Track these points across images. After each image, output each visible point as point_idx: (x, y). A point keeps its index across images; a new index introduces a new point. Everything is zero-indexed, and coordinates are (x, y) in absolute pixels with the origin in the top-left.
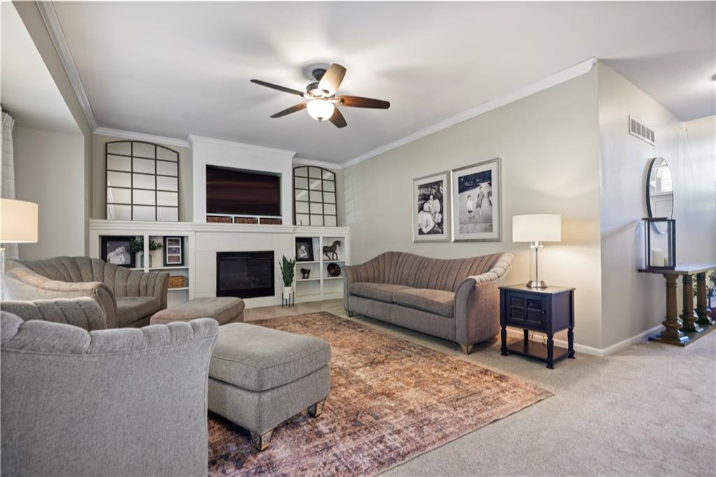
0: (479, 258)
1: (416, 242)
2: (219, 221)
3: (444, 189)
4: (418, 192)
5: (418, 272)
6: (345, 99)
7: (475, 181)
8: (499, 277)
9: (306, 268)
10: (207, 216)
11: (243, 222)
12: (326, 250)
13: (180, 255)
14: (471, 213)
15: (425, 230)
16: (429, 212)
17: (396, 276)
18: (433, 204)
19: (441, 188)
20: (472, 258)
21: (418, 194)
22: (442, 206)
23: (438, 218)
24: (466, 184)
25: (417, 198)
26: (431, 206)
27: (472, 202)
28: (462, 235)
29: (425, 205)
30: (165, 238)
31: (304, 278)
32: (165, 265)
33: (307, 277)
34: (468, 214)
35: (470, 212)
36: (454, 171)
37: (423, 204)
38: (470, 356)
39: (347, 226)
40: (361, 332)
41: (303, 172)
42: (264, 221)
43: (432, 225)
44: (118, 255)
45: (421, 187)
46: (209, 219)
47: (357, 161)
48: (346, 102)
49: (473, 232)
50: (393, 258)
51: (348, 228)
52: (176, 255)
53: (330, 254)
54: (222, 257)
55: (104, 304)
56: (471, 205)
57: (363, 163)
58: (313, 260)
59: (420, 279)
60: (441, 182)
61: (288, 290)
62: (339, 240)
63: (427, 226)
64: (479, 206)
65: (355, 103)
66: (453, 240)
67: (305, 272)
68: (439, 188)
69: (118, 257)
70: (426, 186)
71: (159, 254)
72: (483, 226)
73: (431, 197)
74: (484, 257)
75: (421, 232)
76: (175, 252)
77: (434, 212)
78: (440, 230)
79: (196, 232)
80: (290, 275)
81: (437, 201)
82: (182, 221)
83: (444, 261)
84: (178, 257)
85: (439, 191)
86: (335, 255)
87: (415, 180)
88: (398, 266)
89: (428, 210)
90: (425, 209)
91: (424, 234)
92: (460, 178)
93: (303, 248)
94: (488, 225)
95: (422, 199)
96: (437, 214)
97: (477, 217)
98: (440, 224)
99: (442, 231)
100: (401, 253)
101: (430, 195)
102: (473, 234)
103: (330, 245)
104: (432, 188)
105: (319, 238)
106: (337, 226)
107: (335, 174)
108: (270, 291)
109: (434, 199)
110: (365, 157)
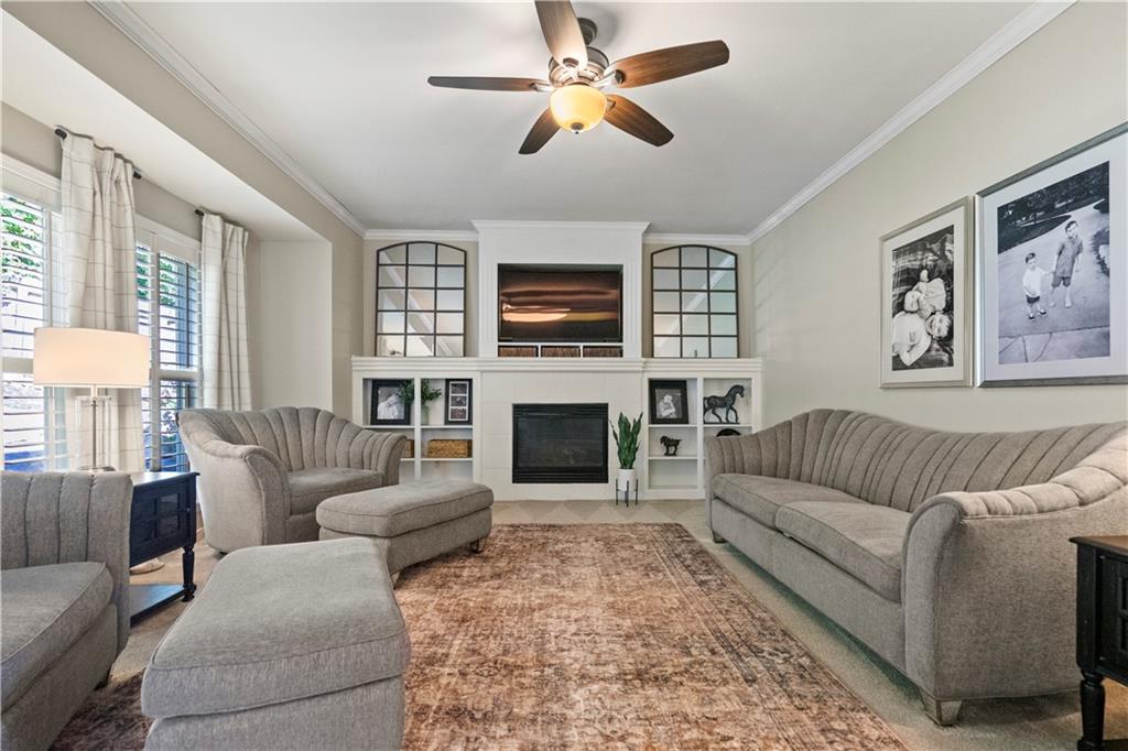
0: (1051, 432)
1: (887, 387)
2: (517, 355)
3: (957, 250)
4: (891, 267)
5: (875, 461)
6: (622, 69)
7: (1049, 209)
8: (1082, 503)
9: (673, 436)
10: (499, 347)
11: (555, 355)
12: (711, 404)
13: (466, 408)
14: (1038, 305)
15: (907, 359)
16: (917, 312)
17: (827, 466)
18: (930, 292)
19: (948, 246)
20: (1027, 433)
21: (893, 271)
22: (950, 293)
23: (941, 325)
24: (1022, 222)
25: (889, 280)
26: (921, 299)
27: (1040, 272)
28: (1004, 367)
29: (909, 295)
30: (448, 381)
31: (667, 454)
32: (447, 422)
33: (674, 454)
34: (1028, 309)
35: (1032, 301)
36: (984, 193)
37: (903, 295)
38: (947, 732)
39: (758, 356)
40: (702, 583)
41: (671, 259)
42: (591, 352)
43: (925, 343)
44: (390, 405)
45: (899, 253)
46: (502, 352)
47: (773, 221)
48: (629, 75)
49: (1040, 357)
50: (827, 422)
51: (760, 360)
52: (461, 408)
53: (722, 412)
54: (520, 411)
55: (261, 477)
56: (1035, 279)
57: (785, 222)
58: (687, 422)
59: (876, 477)
60: (950, 230)
61: (626, 475)
62: (740, 384)
63: (912, 346)
64: (1065, 280)
65: (648, 71)
66: (978, 383)
67: (670, 444)
68: (943, 249)
69: (389, 409)
70: (912, 248)
71: (438, 406)
72: (1076, 338)
73: (924, 274)
74: (1065, 432)
75: (898, 364)
76: (460, 403)
77: (930, 310)
78: (945, 357)
79: (482, 372)
80: (629, 448)
81: (938, 283)
82: (470, 356)
83: (944, 438)
84: (464, 411)
85: (943, 256)
86: (731, 413)
87: (886, 238)
88: (835, 440)
89: (915, 308)
90: (907, 306)
91: (905, 368)
92: (1002, 210)
93: (668, 398)
94: (1091, 335)
95: (902, 282)
96: (938, 316)
97: (1053, 314)
98: (946, 342)
99: (951, 359)
100: (848, 413)
101: (922, 268)
102: (1040, 364)
103: (723, 393)
104: (925, 250)
105: (695, 379)
106: (739, 357)
107: (736, 256)
108: (599, 475)
109: (930, 278)
110: (787, 209)
